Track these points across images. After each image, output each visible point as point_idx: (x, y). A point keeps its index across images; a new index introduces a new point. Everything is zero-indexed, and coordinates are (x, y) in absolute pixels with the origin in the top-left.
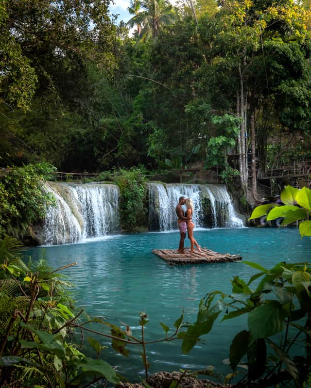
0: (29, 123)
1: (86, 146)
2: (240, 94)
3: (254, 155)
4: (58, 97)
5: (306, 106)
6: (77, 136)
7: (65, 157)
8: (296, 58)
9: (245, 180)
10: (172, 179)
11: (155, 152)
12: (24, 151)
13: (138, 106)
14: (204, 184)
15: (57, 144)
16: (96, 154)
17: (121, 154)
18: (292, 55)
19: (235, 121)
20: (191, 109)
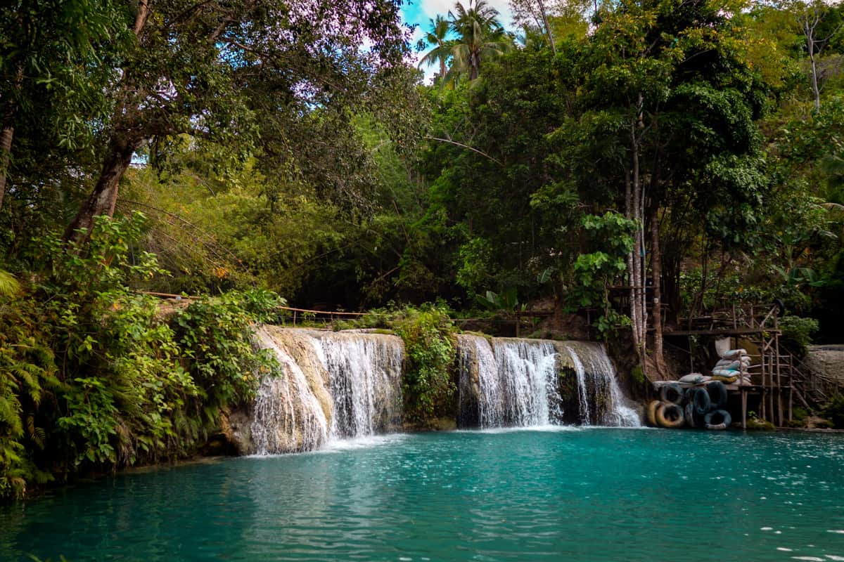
0: (241, 218)
1: (341, 264)
2: (632, 177)
3: (657, 291)
4: (297, 170)
5: (758, 203)
6: (326, 244)
7: (302, 281)
8: (739, 117)
9: (641, 335)
10: (502, 329)
11: (471, 278)
12: (229, 268)
13: (439, 196)
14: (562, 340)
15: (290, 257)
16: (358, 278)
17: (405, 280)
18: (729, 112)
19: (626, 225)
20: (542, 201)
